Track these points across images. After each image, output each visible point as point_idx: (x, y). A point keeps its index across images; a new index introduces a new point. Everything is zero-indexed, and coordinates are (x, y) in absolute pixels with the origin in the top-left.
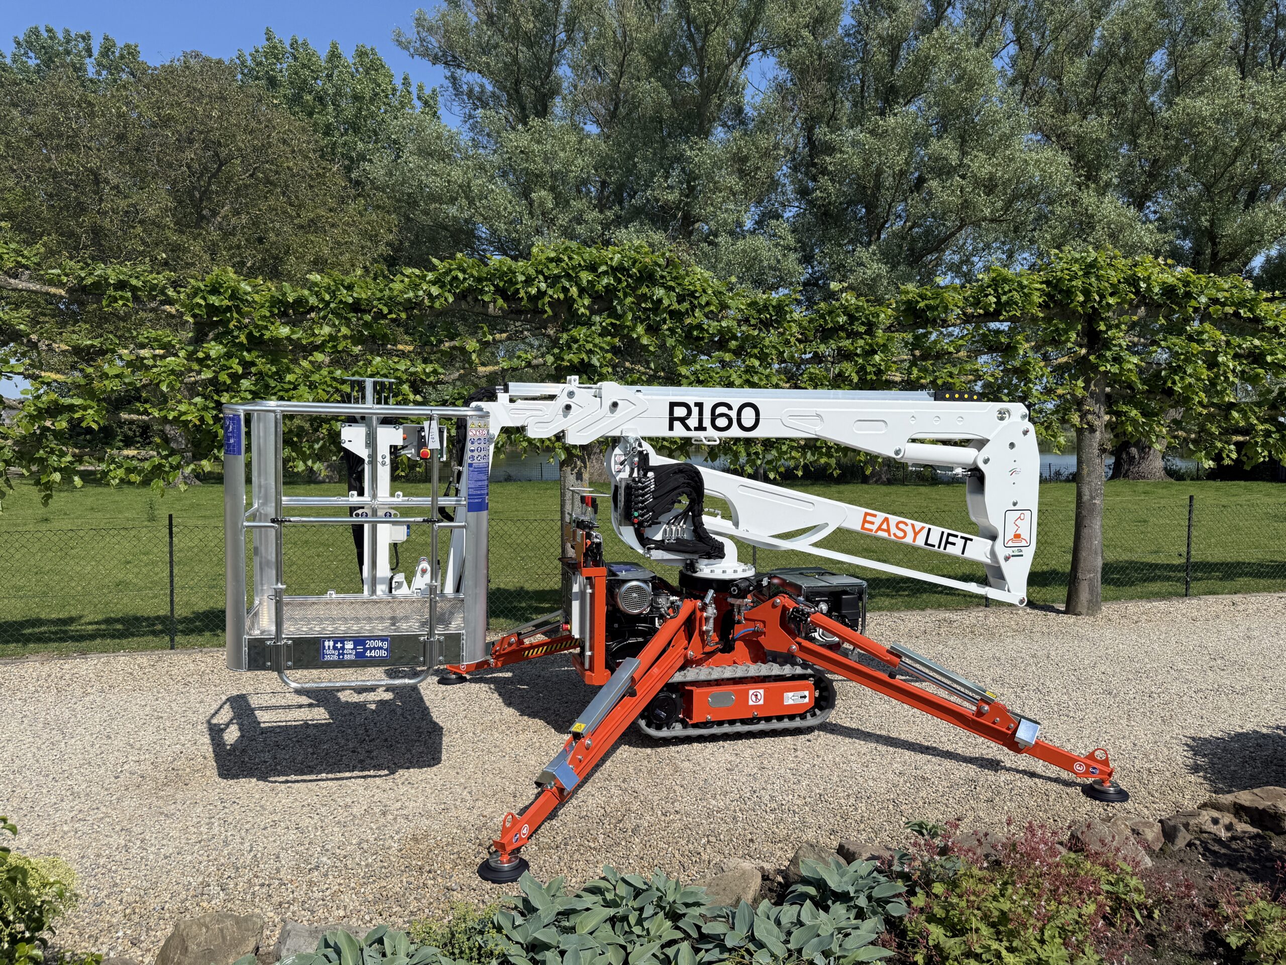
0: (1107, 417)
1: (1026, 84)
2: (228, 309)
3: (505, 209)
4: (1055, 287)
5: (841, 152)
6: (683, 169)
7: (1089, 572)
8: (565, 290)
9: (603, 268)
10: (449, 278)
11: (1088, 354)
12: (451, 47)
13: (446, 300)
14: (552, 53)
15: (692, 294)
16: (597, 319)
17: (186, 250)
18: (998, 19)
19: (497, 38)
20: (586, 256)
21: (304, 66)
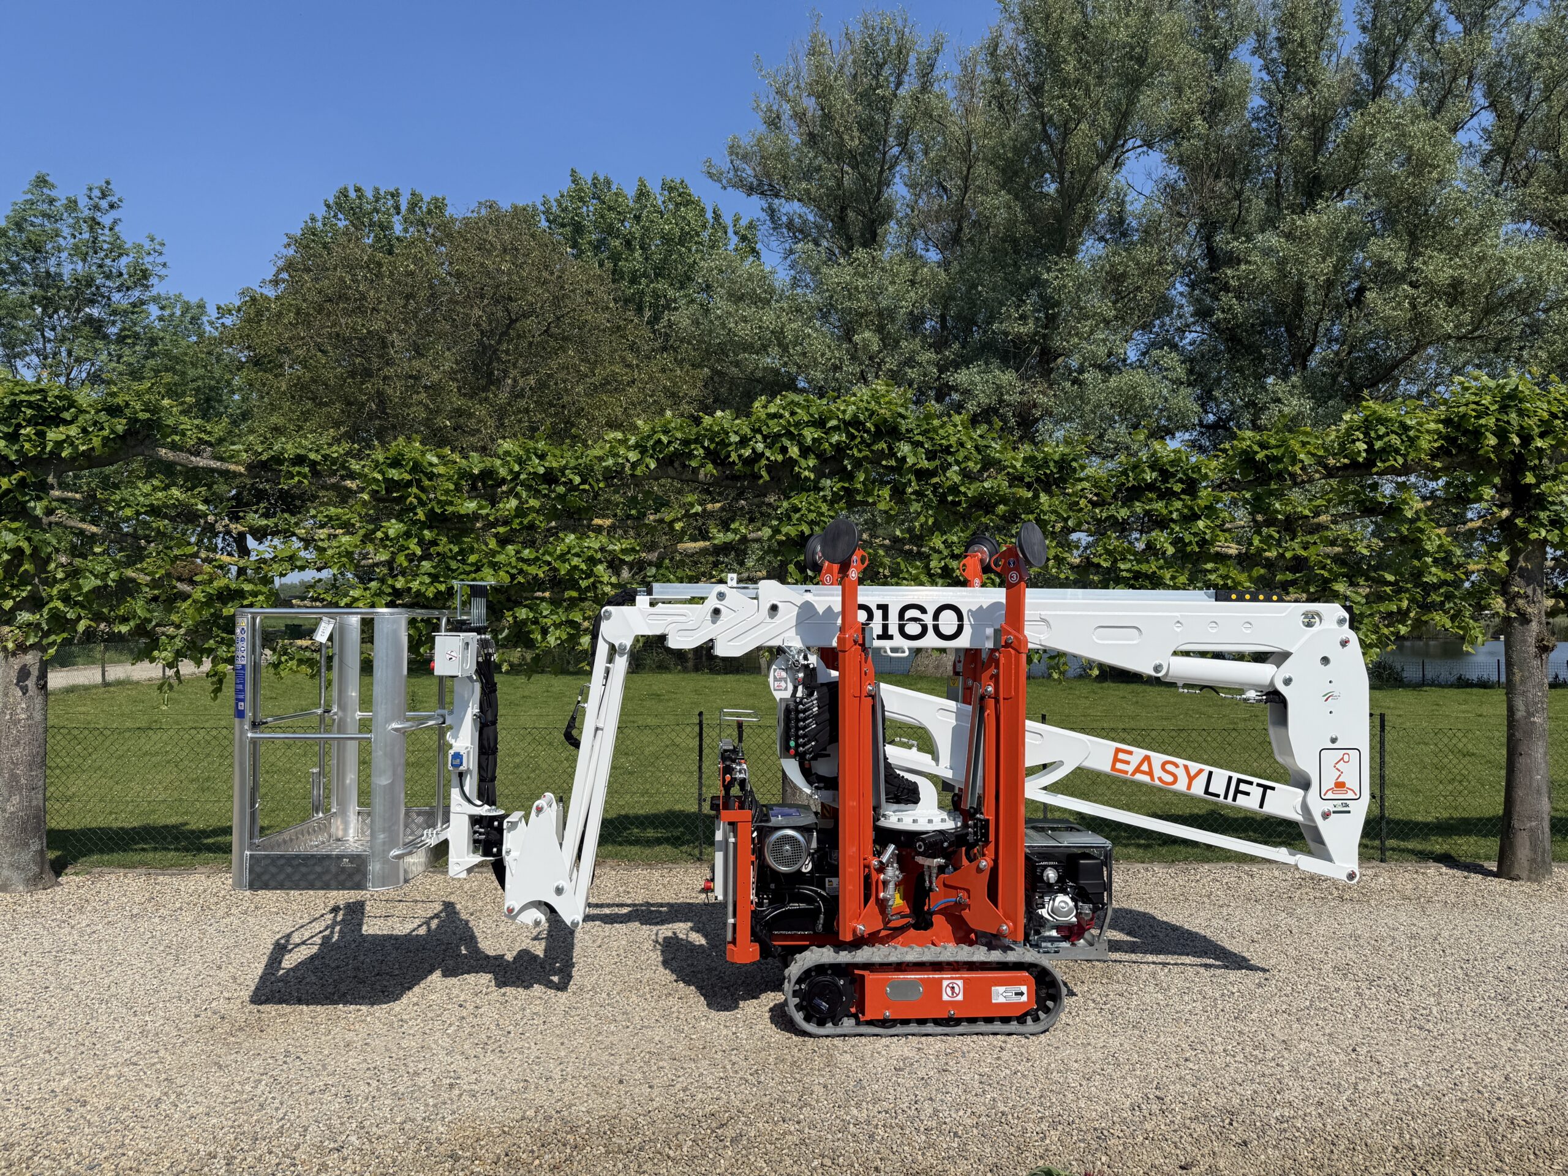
0: (1550, 602)
1: (1507, 160)
2: (409, 484)
3: (823, 355)
4: (1458, 427)
5: (1248, 262)
6: (1040, 296)
7: (1530, 819)
8: (784, 450)
9: (833, 423)
10: (651, 442)
11: (1514, 515)
12: (768, 175)
13: (647, 467)
14: (882, 171)
15: (947, 450)
16: (827, 482)
17: (471, 415)
18: (1463, 81)
19: (820, 160)
20: (813, 410)
21: (610, 208)
